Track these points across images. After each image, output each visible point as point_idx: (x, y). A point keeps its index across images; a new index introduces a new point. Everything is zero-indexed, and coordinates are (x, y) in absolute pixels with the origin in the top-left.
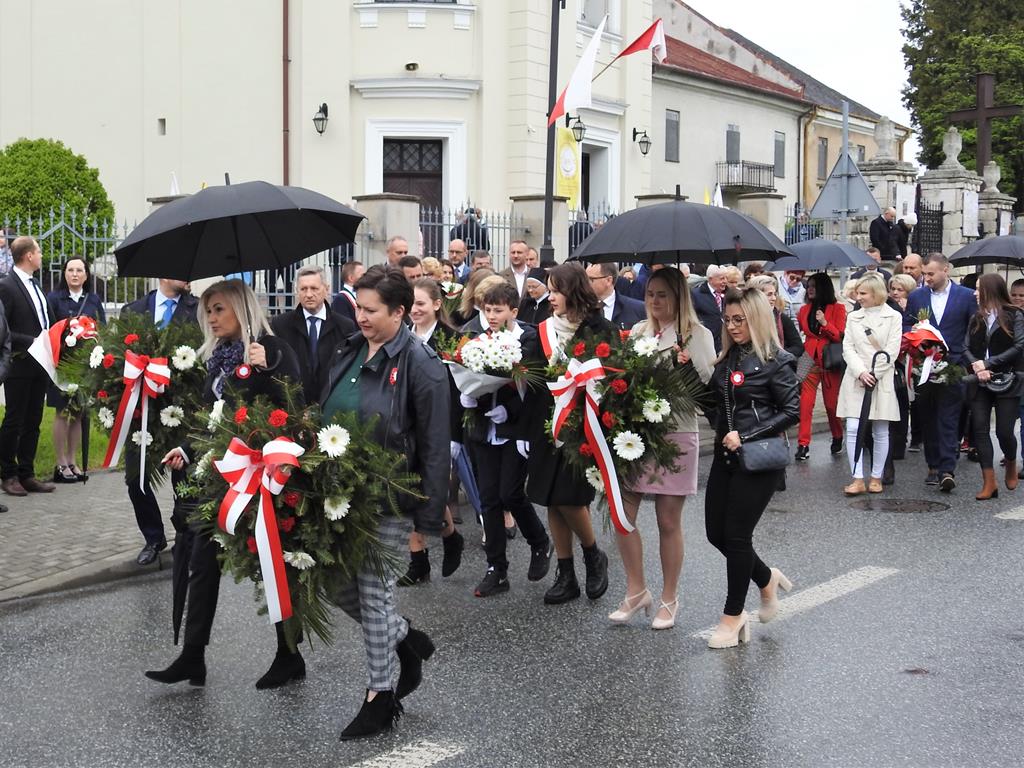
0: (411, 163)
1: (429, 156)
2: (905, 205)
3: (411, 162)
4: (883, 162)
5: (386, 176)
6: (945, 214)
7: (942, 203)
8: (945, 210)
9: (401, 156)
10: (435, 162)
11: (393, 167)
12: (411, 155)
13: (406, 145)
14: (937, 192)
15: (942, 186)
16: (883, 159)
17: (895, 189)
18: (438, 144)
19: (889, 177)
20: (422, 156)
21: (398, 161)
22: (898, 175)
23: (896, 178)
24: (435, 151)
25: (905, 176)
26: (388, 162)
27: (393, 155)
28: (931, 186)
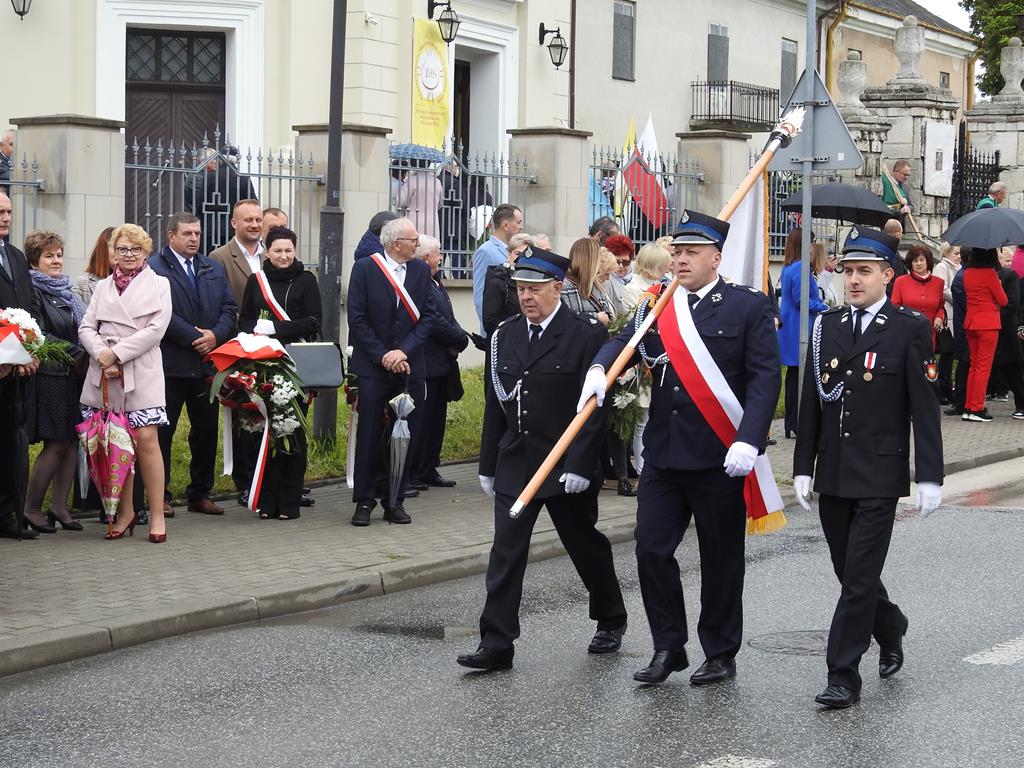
0: (174, 69)
1: (203, 58)
2: (939, 156)
3: (174, 66)
4: (907, 87)
5: (131, 88)
6: (1001, 170)
7: (997, 154)
8: (1002, 163)
9: (157, 57)
10: (214, 69)
11: (145, 76)
12: (174, 56)
13: (165, 40)
14: (991, 135)
15: (998, 126)
16: (907, 82)
17: (924, 130)
18: (217, 41)
19: (916, 111)
20: (191, 57)
21: (152, 65)
22: (929, 108)
23: (925, 112)
24: (215, 50)
25: (939, 110)
26: (135, 66)
27: (145, 55)
28: (982, 127)
